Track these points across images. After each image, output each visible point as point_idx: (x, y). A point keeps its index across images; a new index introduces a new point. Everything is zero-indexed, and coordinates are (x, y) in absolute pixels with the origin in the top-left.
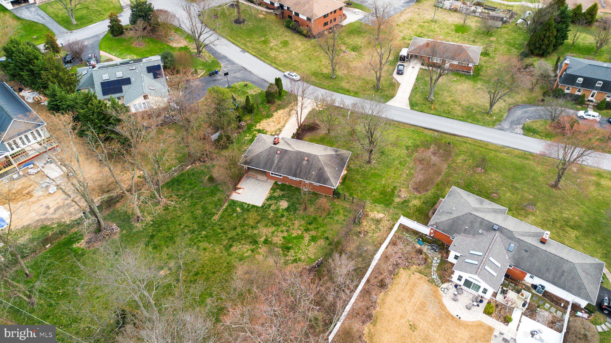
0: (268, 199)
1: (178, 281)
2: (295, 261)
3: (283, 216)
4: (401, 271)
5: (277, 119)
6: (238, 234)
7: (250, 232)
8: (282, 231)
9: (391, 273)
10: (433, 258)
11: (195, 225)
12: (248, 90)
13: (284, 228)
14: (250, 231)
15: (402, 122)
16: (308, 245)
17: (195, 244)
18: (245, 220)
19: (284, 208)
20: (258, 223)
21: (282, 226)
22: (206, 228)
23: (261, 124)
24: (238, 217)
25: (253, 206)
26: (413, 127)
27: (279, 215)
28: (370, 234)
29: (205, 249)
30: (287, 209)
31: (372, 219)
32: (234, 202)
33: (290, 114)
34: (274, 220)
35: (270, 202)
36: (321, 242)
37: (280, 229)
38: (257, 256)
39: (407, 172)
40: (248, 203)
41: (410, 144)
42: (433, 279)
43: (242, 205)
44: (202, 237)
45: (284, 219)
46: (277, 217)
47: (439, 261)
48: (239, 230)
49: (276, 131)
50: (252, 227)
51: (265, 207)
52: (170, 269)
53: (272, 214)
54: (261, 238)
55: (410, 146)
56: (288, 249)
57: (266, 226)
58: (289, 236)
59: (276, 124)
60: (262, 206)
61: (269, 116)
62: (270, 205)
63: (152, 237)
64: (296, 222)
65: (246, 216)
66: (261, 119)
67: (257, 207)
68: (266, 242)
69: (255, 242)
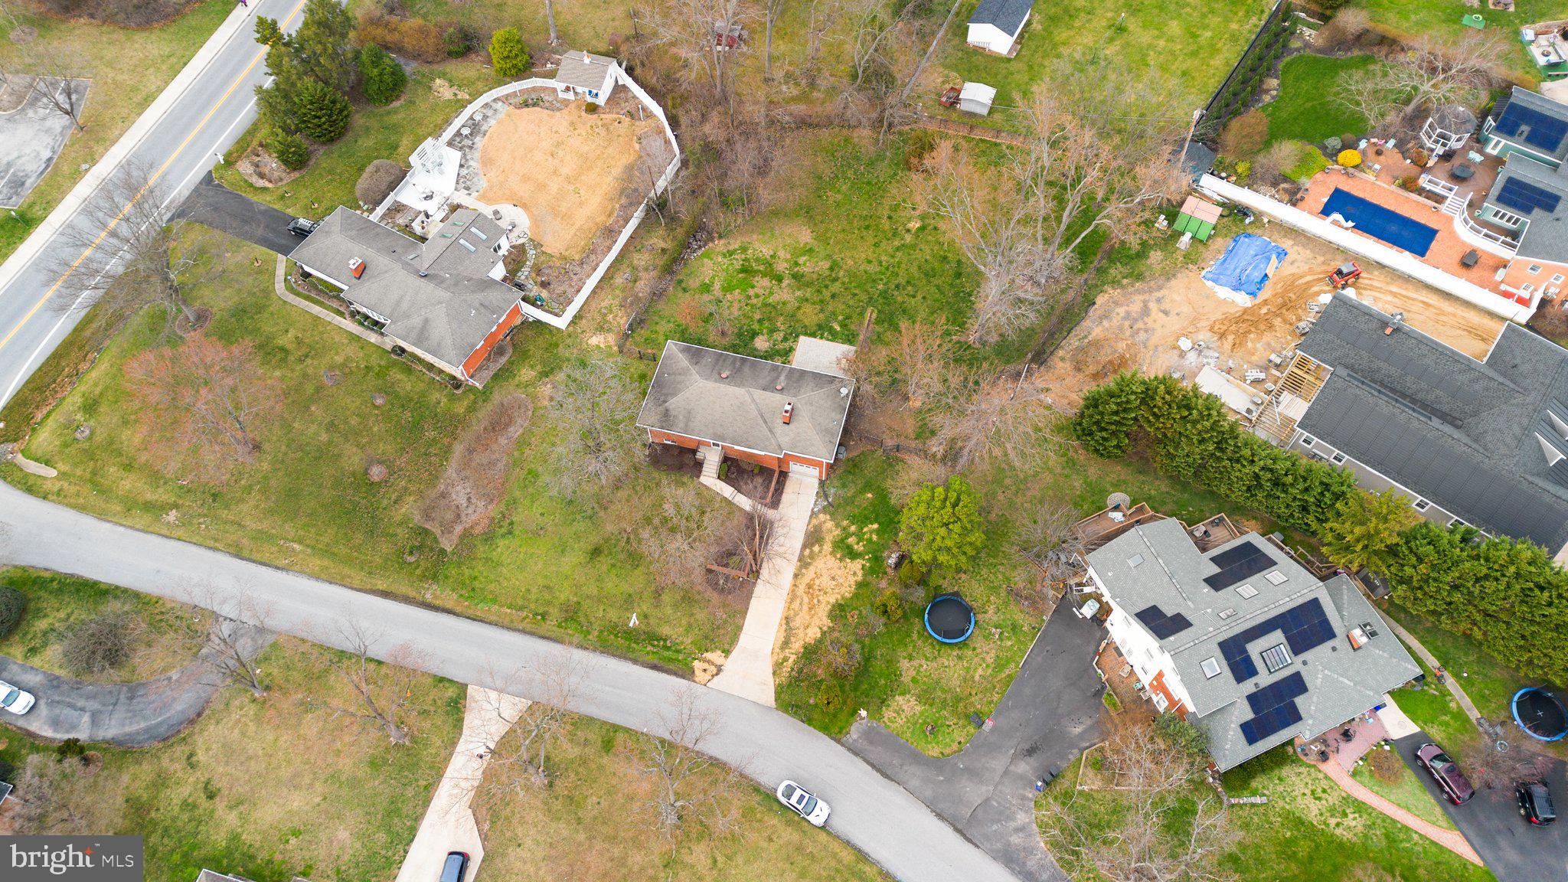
0: (791, 350)
1: (890, 218)
2: (731, 253)
3: (760, 321)
4: (577, 257)
5: (815, 601)
6: (826, 287)
7: (808, 293)
8: (757, 296)
9: (593, 251)
10: (527, 278)
11: (899, 299)
12: (922, 713)
13: (755, 301)
14: (808, 295)
15: (503, 627)
16: (713, 278)
17: (887, 269)
18: (822, 311)
19: (761, 337)
20: (799, 308)
21: (759, 305)
22: (880, 294)
23: (852, 580)
24: (834, 313)
25: (813, 335)
26: (479, 613)
27: (767, 324)
28: (617, 302)
29: (870, 262)
30: (754, 334)
31: (609, 330)
32: (849, 340)
33: (787, 623)
34: (773, 314)
35: (786, 345)
36: (693, 283)
37: (761, 299)
38: (789, 256)
39: (527, 452)
40: (823, 342)
41: (501, 543)
42: (535, 248)
43: (834, 337)
44: (881, 280)
45: (757, 316)
46: (769, 320)
47: (519, 274)
48: (827, 294)
49: (812, 556)
50: (807, 300)
51: (793, 335)
52: (908, 231)
53: (779, 324)
54: (789, 285)
55: (503, 536)
56: (746, 270)
57: (784, 304)
58: (745, 291)
59: (817, 582)
60: (797, 336)
61: (839, 611)
62: (785, 339)
63: (959, 275)
64: (736, 314)
65: (821, 316)
66: (856, 596)
67: (806, 334)
68: (780, 280)
69: (795, 276)
